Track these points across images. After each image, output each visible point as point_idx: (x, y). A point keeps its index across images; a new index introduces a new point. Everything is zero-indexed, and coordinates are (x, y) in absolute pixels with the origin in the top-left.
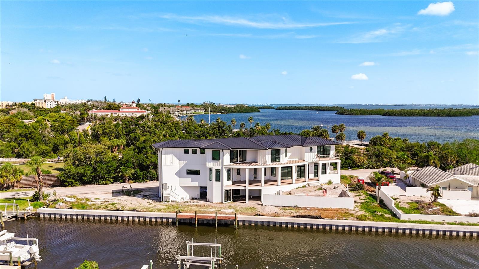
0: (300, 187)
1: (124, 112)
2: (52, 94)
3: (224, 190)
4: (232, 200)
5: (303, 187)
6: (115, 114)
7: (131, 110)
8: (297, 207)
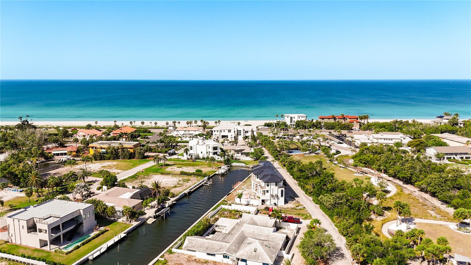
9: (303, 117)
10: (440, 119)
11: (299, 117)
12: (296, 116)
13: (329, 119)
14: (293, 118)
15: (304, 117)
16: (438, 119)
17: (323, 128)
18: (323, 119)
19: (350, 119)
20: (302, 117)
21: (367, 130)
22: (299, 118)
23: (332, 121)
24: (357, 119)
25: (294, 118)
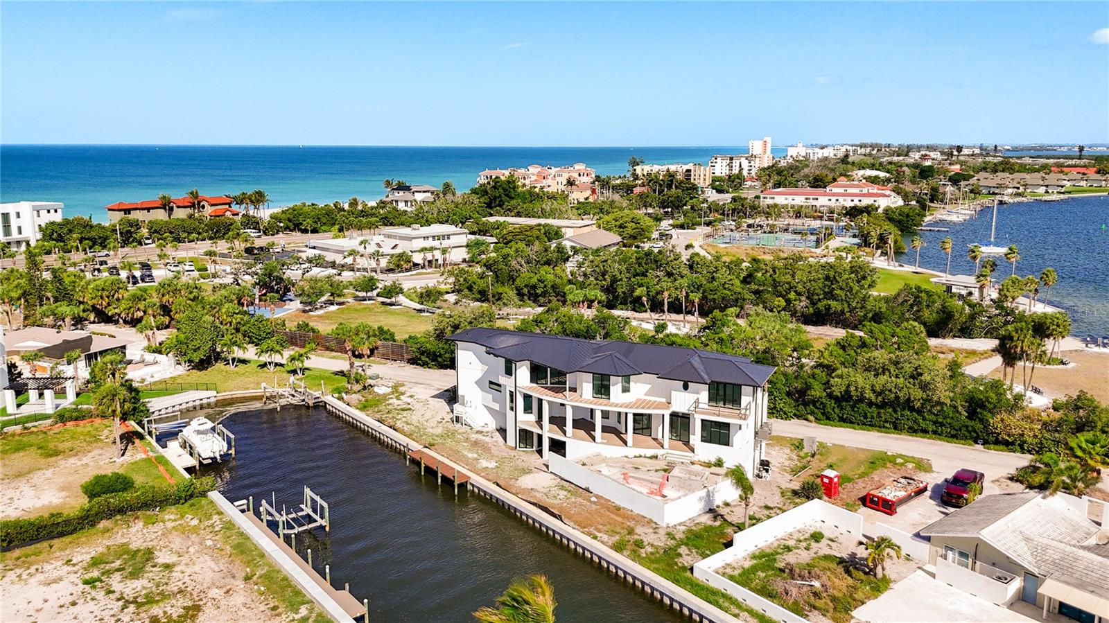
0: (645, 457)
1: (834, 195)
2: (765, 139)
3: (518, 429)
4: (534, 449)
5: (651, 458)
6: (813, 199)
7: (850, 190)
8: (587, 490)
9: (52, 211)
10: (401, 193)
11: (38, 211)
12: (25, 207)
13: (148, 210)
14: (13, 217)
15: (56, 211)
16: (396, 194)
17: (147, 241)
18: (130, 213)
19: (212, 205)
20: (49, 212)
21: (277, 233)
22: (39, 216)
23: (160, 215)
24: (229, 204)
25: (18, 215)
